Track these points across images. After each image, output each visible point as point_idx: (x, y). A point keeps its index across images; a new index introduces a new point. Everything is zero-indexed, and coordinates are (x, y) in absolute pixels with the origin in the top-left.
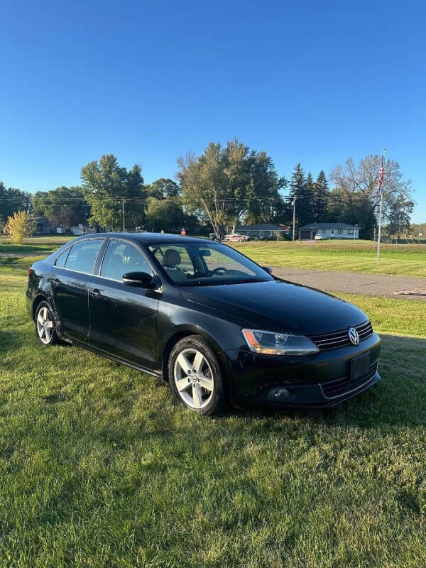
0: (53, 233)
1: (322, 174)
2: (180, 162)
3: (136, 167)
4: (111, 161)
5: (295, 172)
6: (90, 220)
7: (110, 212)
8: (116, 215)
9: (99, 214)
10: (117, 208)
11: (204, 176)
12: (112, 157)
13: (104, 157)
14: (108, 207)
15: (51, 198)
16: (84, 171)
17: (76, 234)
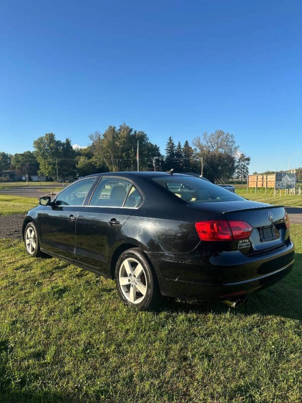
0: (21, 180)
1: (187, 142)
2: (91, 137)
3: (67, 140)
4: (51, 137)
5: (169, 141)
6: (39, 172)
7: (50, 167)
8: (54, 169)
9: (44, 168)
10: (54, 165)
11: (105, 146)
12: (52, 134)
13: (47, 134)
14: (49, 164)
15: (20, 158)
16: (35, 143)
17: (34, 180)
